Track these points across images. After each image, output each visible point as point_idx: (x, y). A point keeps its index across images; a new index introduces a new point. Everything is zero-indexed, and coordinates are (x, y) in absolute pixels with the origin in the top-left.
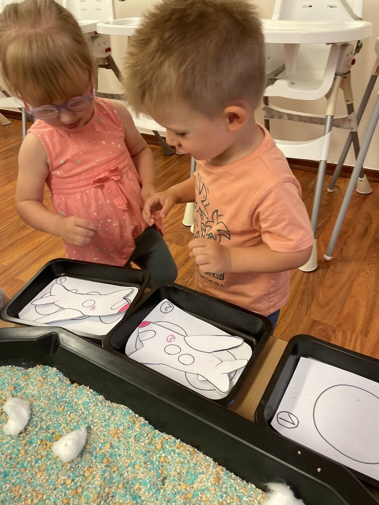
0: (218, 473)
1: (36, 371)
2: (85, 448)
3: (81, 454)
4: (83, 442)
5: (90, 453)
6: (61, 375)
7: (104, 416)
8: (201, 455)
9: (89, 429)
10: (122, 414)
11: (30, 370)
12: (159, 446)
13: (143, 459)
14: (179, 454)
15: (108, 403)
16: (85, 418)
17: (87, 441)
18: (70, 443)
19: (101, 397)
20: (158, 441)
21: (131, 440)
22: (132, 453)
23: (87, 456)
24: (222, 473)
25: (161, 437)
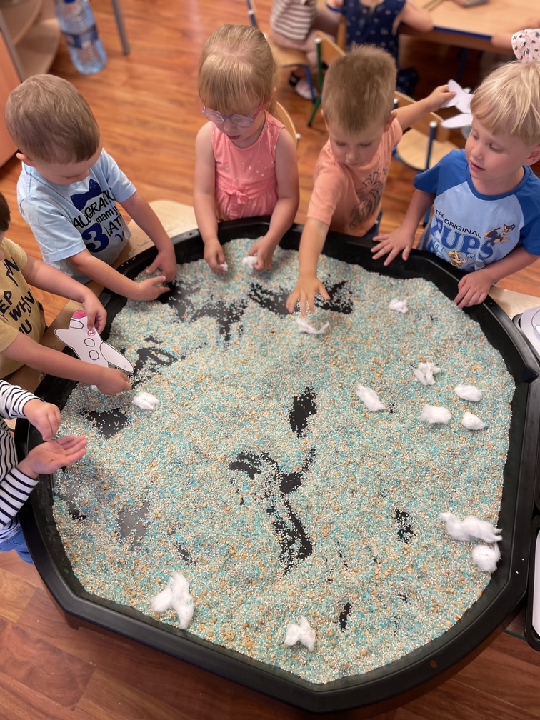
0: (494, 516)
1: (508, 377)
2: (474, 431)
3: (470, 430)
4: (477, 429)
5: (473, 435)
6: (512, 394)
7: (497, 434)
8: (500, 503)
9: (486, 428)
10: (503, 445)
11: (507, 372)
12: (494, 475)
13: (483, 467)
14: (494, 489)
15: (507, 433)
16: (491, 423)
17: (479, 430)
18: (472, 421)
19: (509, 427)
20: (497, 473)
21: (491, 457)
22: (483, 460)
23: (470, 434)
24: (494, 518)
25: (500, 474)
